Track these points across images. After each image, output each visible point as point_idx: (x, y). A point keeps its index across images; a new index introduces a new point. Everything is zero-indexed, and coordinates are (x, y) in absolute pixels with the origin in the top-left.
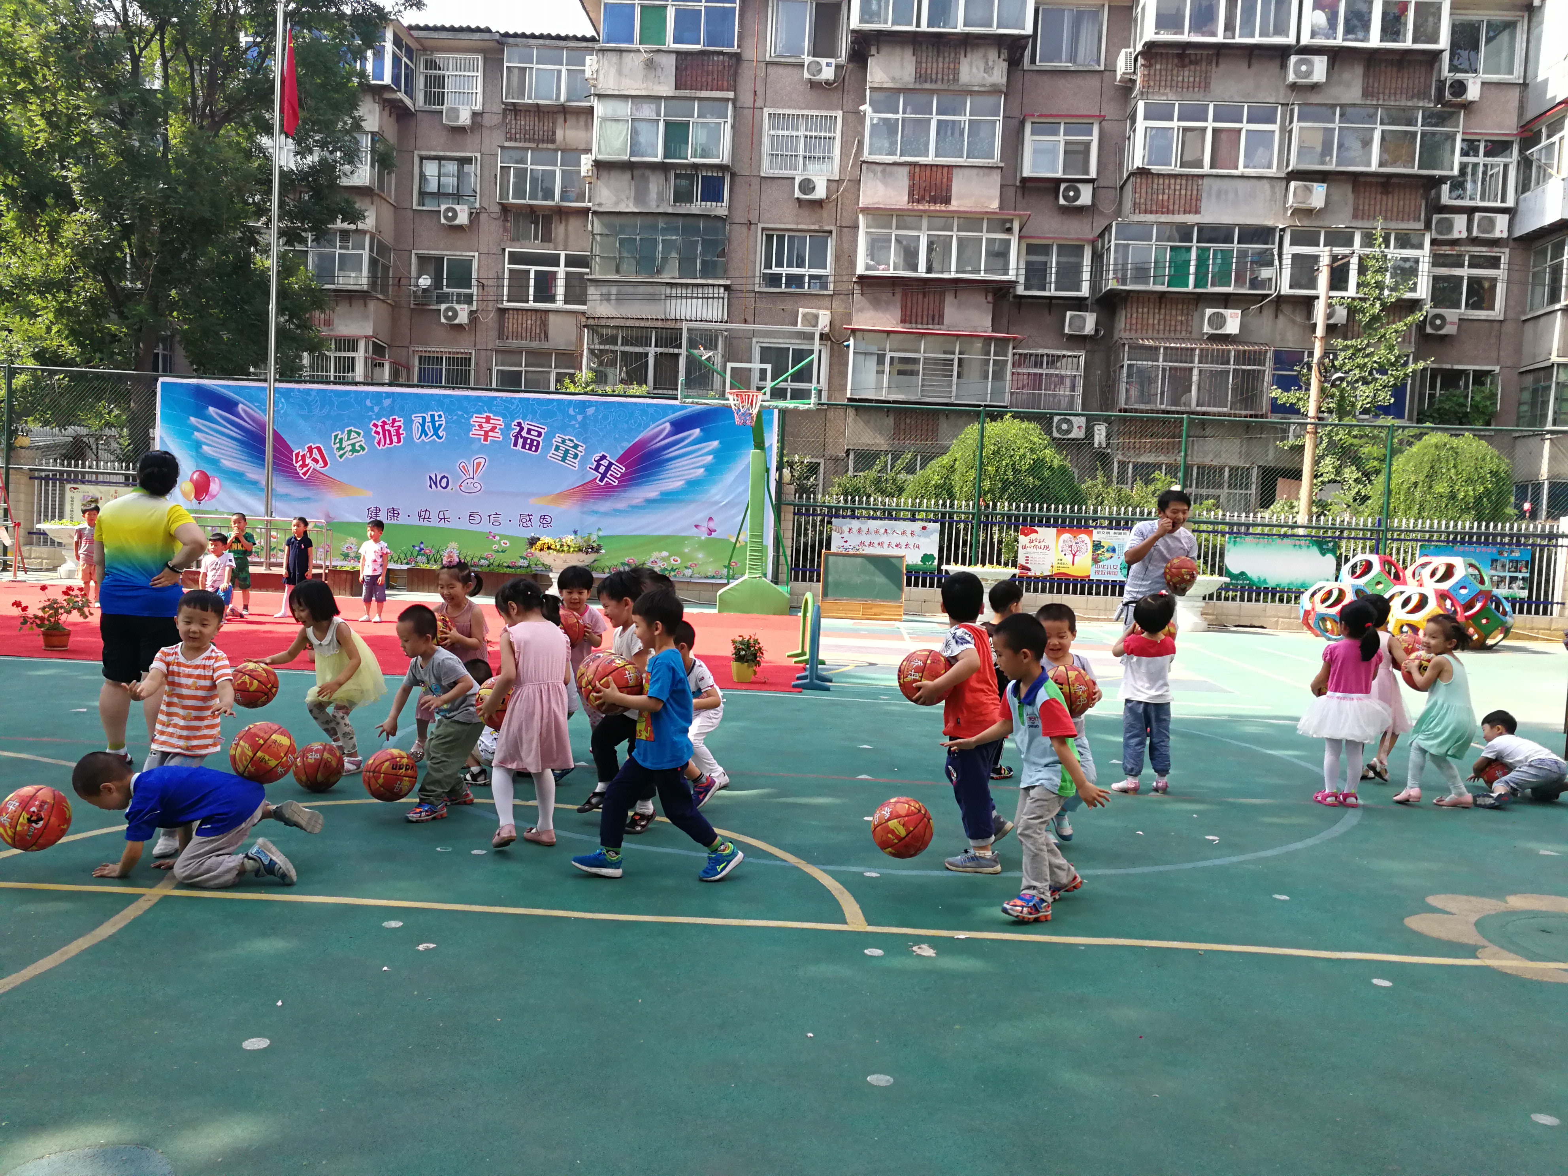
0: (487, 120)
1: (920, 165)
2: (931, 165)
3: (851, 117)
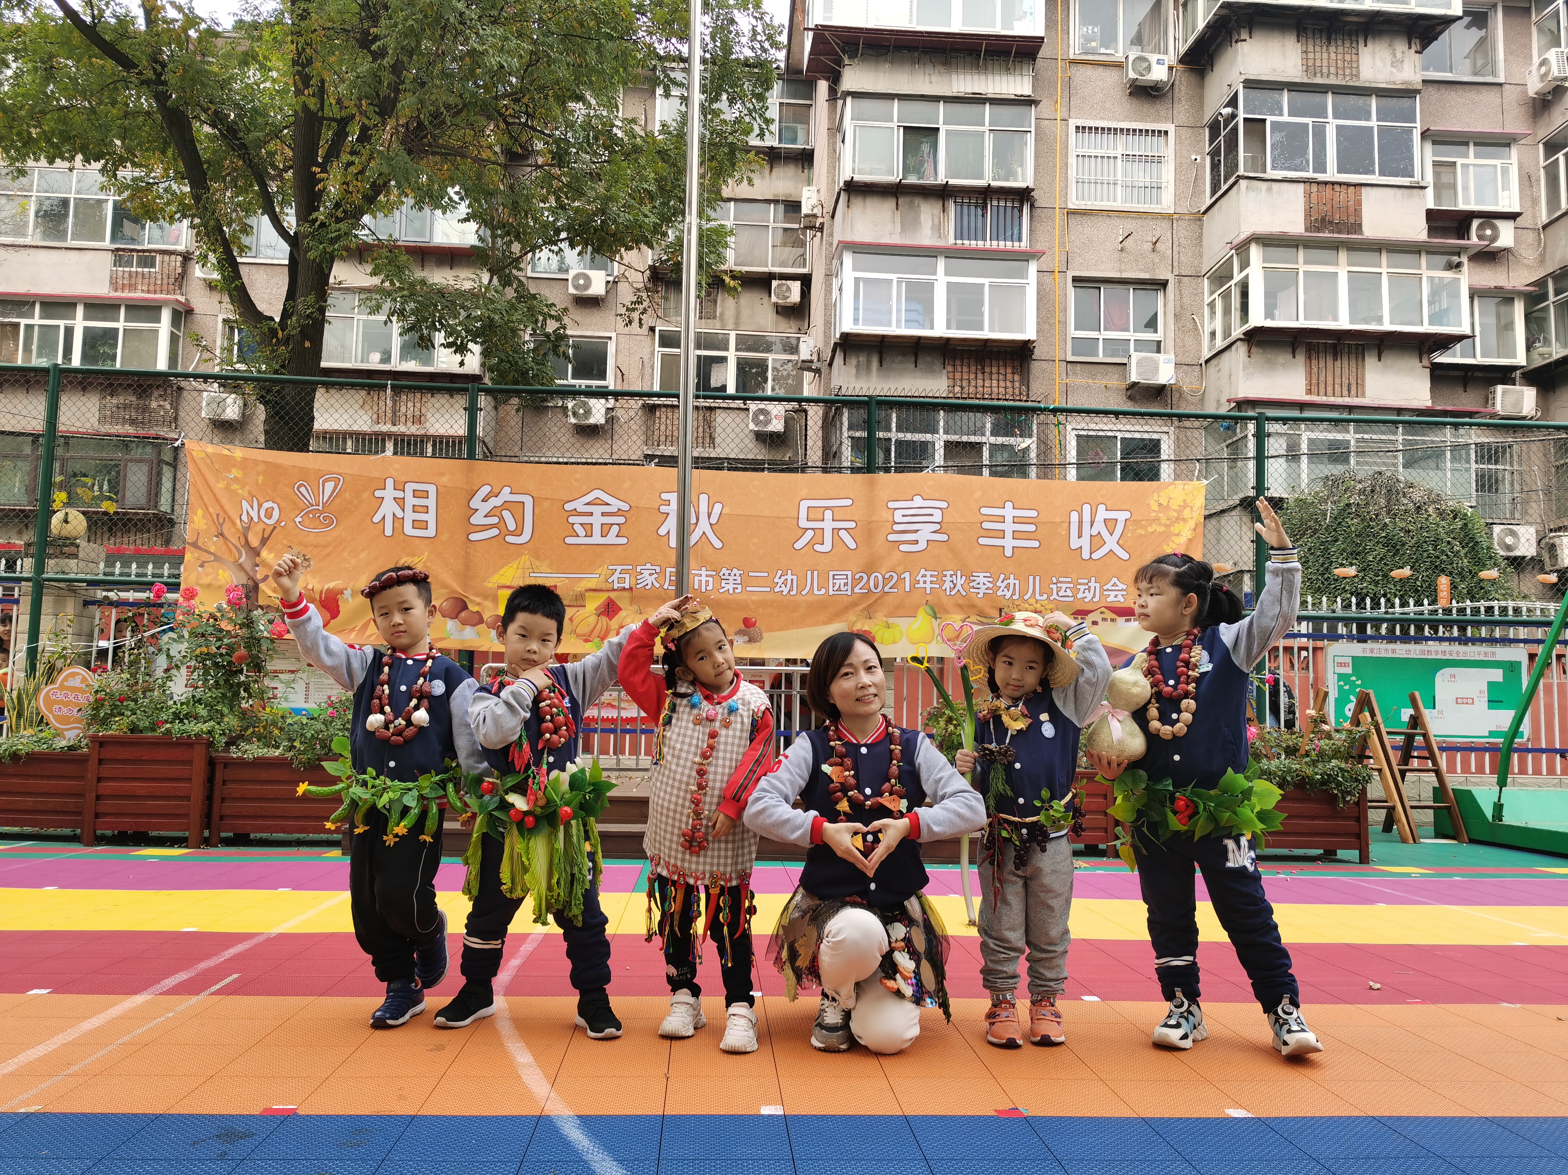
1: (1318, 183)
2: (1333, 183)
3: (1186, 133)
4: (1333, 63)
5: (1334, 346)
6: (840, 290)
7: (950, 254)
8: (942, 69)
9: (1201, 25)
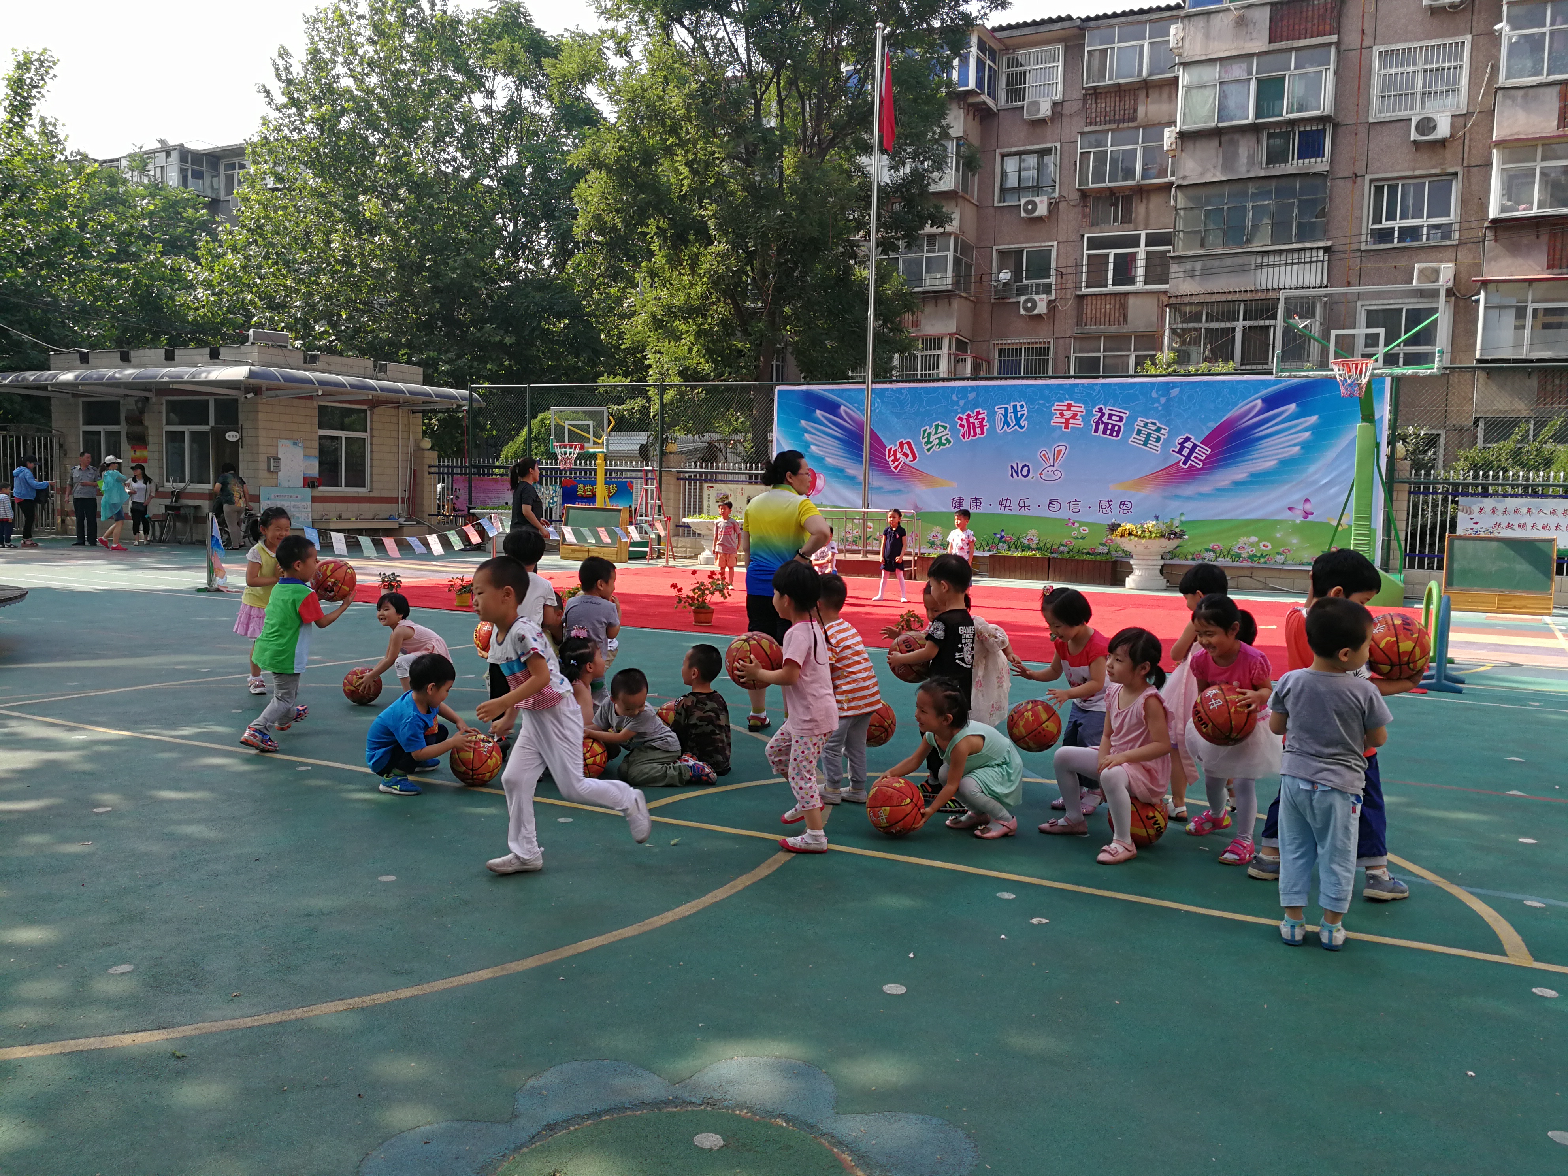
0: (1067, 109)
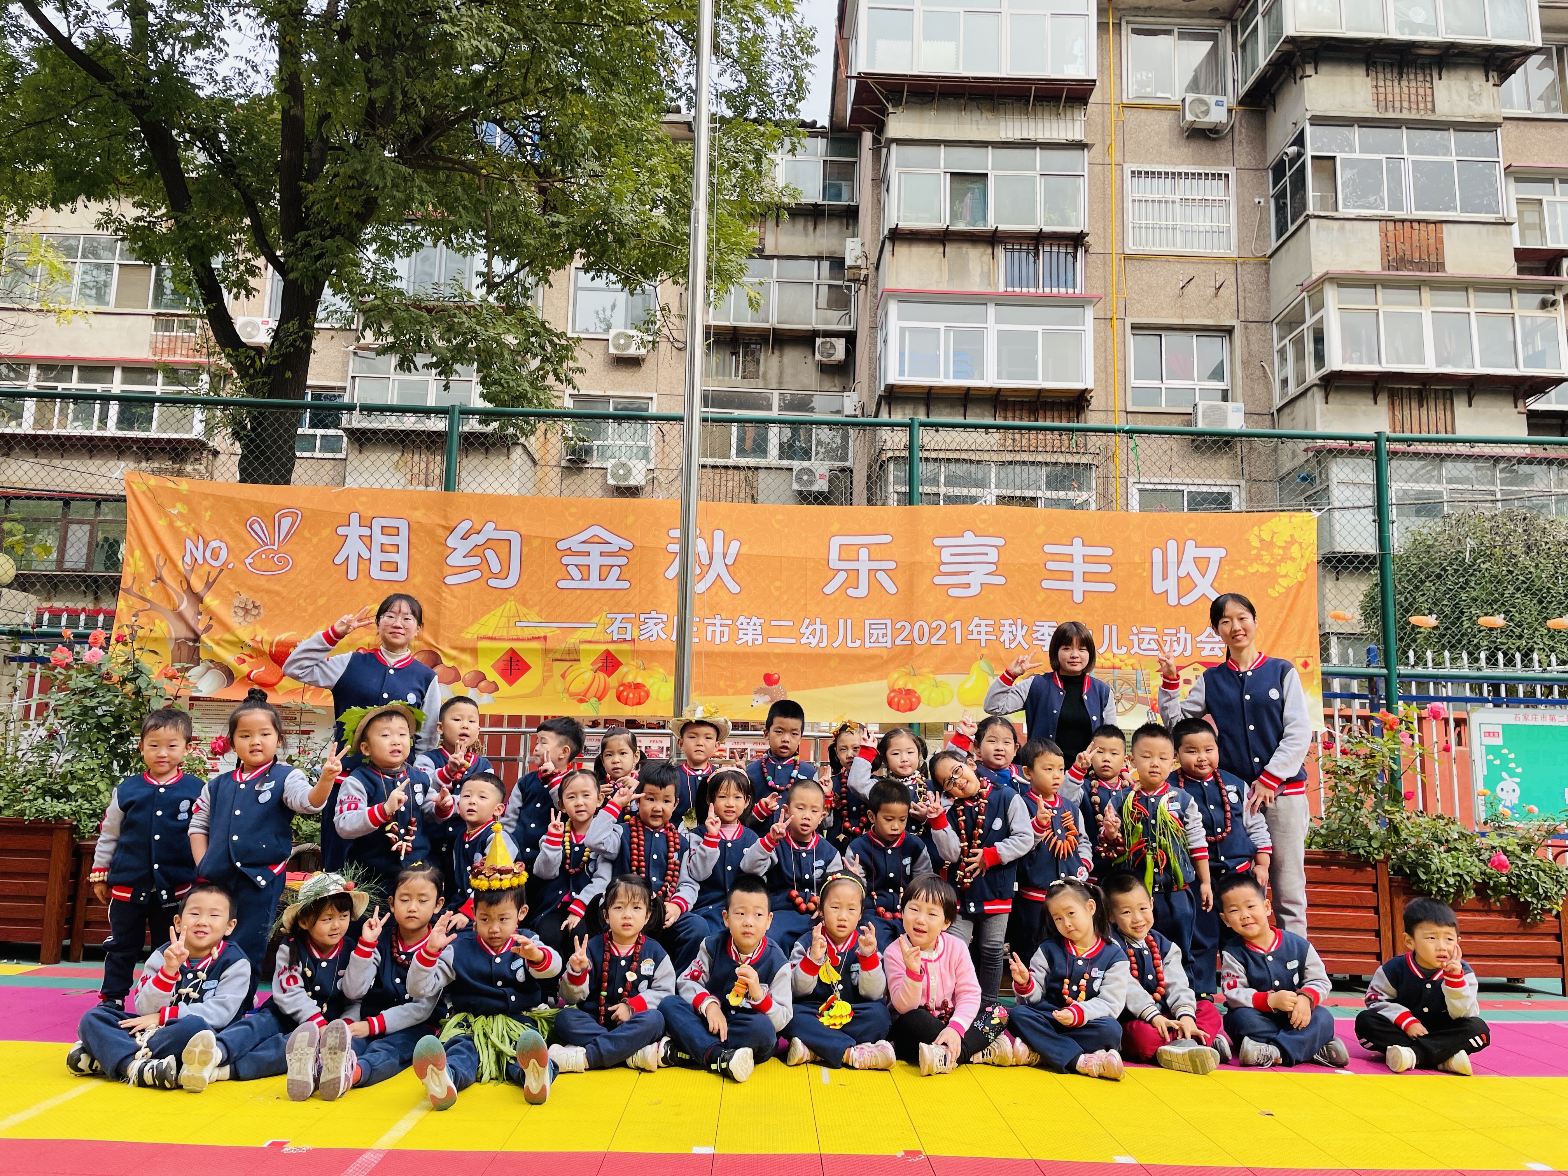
1: (1395, 221)
2: (1411, 221)
3: (1248, 176)
4: (1405, 97)
5: (1420, 392)
6: (885, 341)
7: (1002, 300)
8: (990, 116)
9: (1262, 63)
